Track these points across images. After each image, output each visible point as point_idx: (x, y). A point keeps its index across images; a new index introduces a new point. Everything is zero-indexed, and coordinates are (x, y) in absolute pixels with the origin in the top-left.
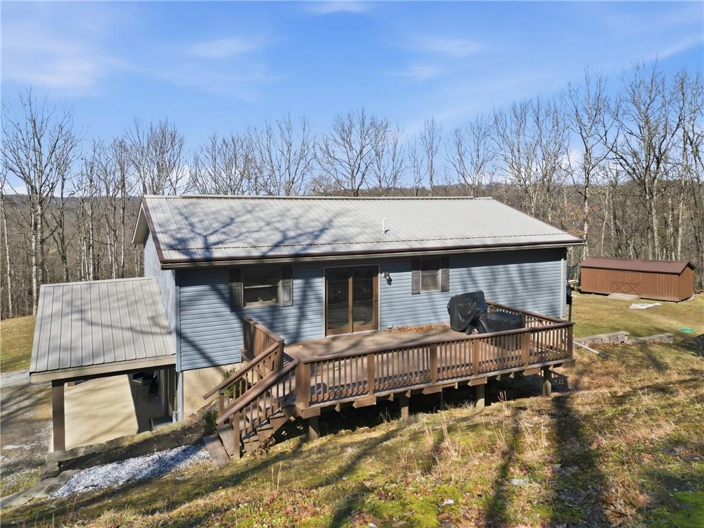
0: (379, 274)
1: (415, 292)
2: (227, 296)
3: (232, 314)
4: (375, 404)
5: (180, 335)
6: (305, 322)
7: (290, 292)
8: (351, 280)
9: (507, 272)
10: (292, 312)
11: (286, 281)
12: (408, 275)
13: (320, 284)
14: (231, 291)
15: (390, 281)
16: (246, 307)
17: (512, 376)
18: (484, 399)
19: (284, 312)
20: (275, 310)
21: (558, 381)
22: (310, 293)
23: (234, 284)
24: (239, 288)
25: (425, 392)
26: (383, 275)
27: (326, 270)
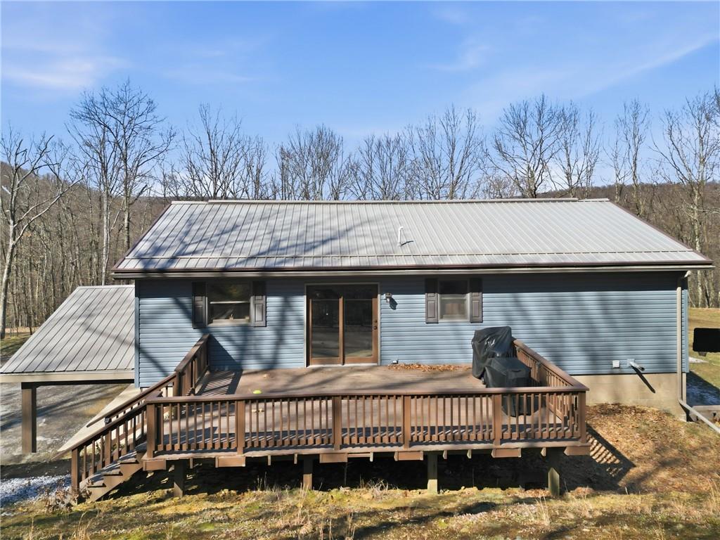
0: (379, 295)
1: (431, 320)
2: (190, 310)
3: (196, 330)
4: (244, 465)
5: (139, 349)
6: (282, 346)
7: (264, 310)
8: (341, 300)
9: (579, 302)
10: (268, 334)
11: (257, 297)
12: (421, 299)
13: (301, 303)
14: (194, 306)
15: (393, 304)
16: (211, 325)
17: (543, 453)
18: (436, 481)
19: (257, 333)
20: (246, 330)
21: (611, 470)
22: (288, 313)
23: (198, 298)
24: (203, 302)
25: (323, 460)
26: (384, 296)
27: (307, 287)
